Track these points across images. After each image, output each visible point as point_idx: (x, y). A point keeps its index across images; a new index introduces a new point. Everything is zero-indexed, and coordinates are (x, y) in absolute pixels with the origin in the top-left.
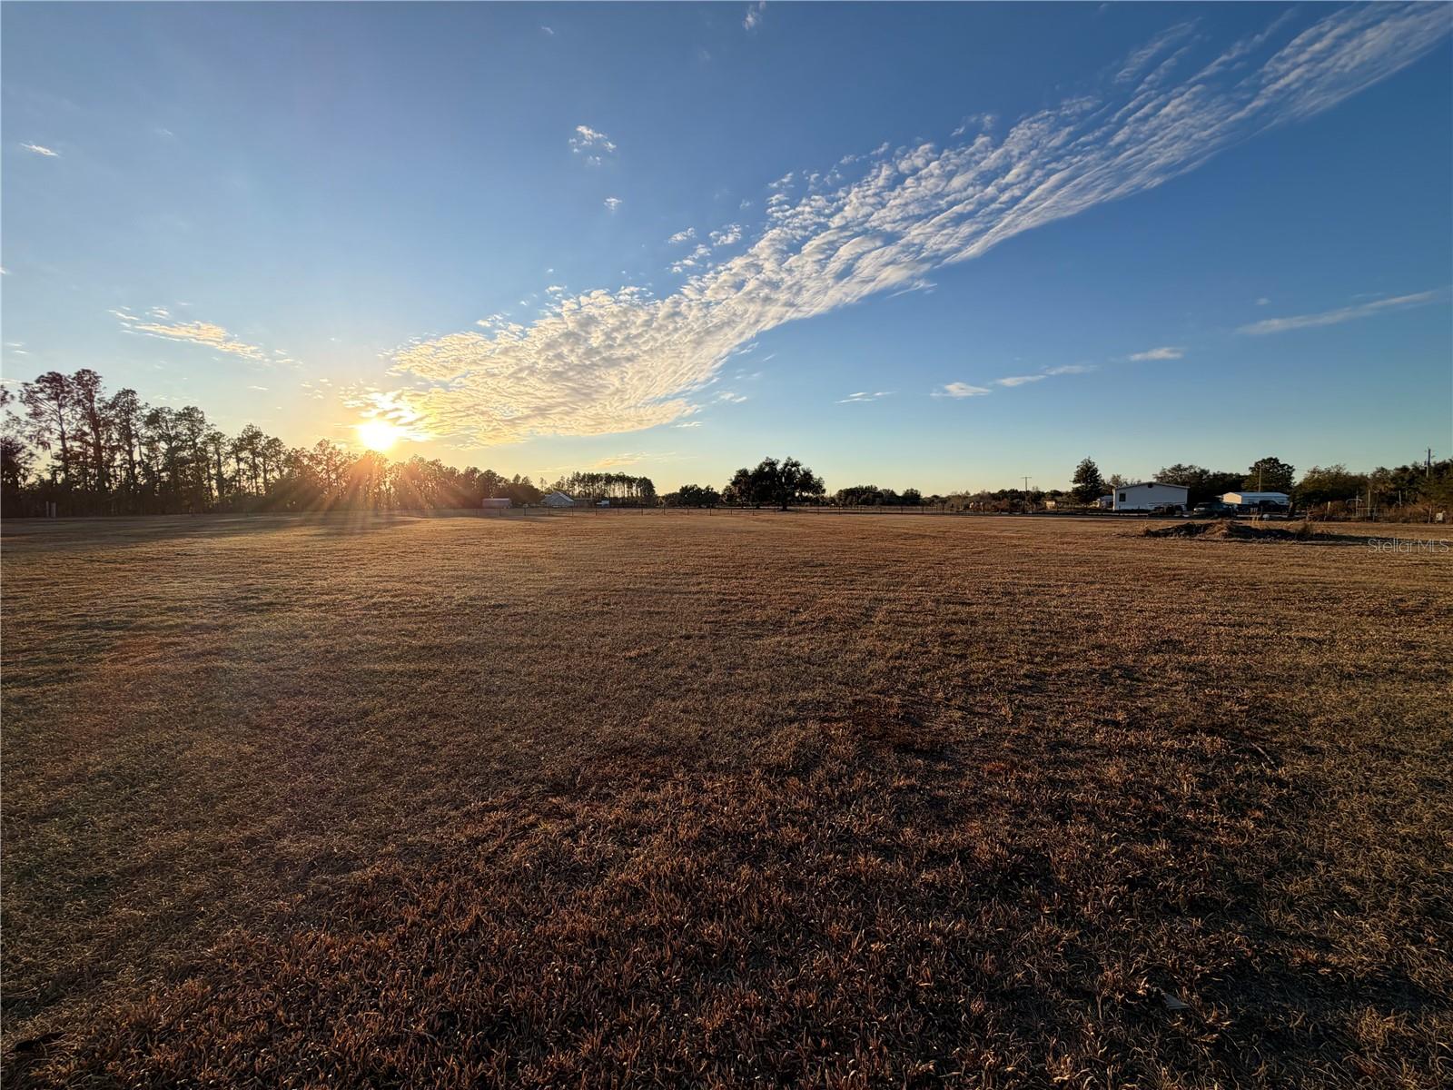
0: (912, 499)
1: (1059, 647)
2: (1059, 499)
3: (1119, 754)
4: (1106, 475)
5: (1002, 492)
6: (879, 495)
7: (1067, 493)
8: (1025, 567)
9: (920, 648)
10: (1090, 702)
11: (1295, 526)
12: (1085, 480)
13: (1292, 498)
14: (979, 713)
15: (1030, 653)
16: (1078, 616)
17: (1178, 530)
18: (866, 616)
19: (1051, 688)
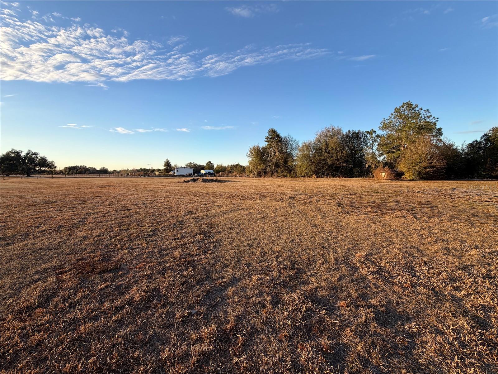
0: (104, 172)
1: (161, 219)
2: (160, 171)
3: (179, 248)
4: (173, 164)
5: (141, 169)
6: (88, 169)
7: (162, 170)
8: (150, 194)
9: (109, 230)
10: (171, 234)
11: (215, 178)
12: (167, 166)
13: (214, 172)
14: (135, 248)
15: (152, 223)
16: (166, 208)
17: (191, 180)
18: (82, 222)
19: (159, 233)
